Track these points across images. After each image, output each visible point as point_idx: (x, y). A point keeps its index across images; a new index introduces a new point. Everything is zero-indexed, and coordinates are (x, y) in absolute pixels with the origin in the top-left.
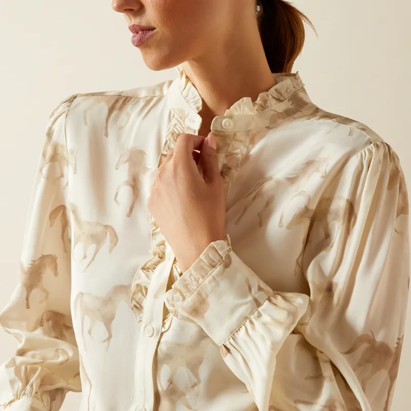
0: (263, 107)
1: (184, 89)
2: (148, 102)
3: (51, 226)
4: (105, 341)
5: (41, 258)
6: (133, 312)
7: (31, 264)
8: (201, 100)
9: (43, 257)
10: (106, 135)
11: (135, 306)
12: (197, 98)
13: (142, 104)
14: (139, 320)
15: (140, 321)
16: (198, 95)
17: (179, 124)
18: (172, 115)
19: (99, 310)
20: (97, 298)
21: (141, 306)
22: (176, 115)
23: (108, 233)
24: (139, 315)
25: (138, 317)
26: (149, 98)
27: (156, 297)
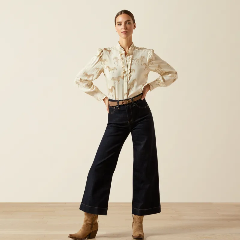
10: (110, 56)
27: (126, 77)
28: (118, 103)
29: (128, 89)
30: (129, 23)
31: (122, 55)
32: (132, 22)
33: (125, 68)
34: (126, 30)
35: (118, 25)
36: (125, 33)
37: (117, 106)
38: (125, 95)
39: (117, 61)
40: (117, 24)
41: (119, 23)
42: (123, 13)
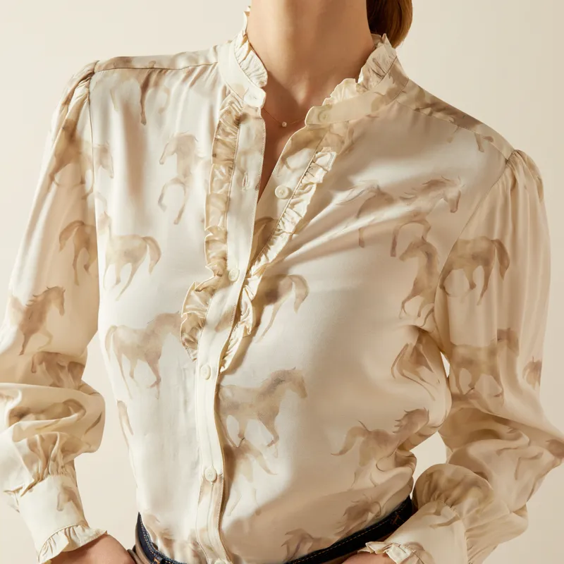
0: (365, 87)
1: (244, 59)
2: (190, 73)
3: (61, 248)
4: (152, 386)
5: (46, 291)
6: (184, 347)
7: (31, 301)
8: (266, 73)
9: (49, 291)
10: (144, 122)
11: (188, 341)
12: (260, 71)
13: (182, 75)
14: (193, 358)
15: (195, 359)
16: (263, 67)
17: (236, 103)
18: (227, 92)
19: (138, 347)
20: (135, 331)
21: (194, 339)
22: (232, 92)
23: (148, 247)
24: (192, 352)
25: (191, 355)
26: (190, 68)
27: (217, 329)
31: (239, 120)
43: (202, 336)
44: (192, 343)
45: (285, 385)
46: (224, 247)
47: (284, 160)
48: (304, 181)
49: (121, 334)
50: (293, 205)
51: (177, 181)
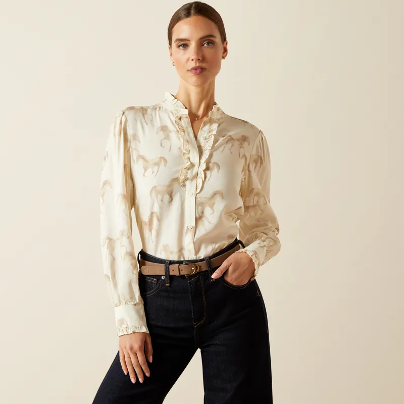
4: (170, 202)
6: (182, 187)
10: (147, 124)
14: (185, 190)
18: (172, 112)
19: (165, 191)
20: (164, 186)
21: (185, 184)
23: (162, 160)
24: (184, 188)
27: (192, 180)
28: (167, 270)
29: (197, 216)
30: (211, 43)
31: (180, 119)
32: (218, 39)
33: (191, 156)
34: (200, 64)
35: (179, 47)
36: (198, 71)
37: (163, 278)
38: (186, 233)
39: (167, 137)
40: (174, 45)
41: (181, 43)
42: (192, 12)
43: (187, 183)
44: (184, 186)
45: (217, 195)
46: (189, 156)
47: (201, 128)
48: (209, 134)
49: (158, 188)
50: (207, 142)
51: (165, 138)
